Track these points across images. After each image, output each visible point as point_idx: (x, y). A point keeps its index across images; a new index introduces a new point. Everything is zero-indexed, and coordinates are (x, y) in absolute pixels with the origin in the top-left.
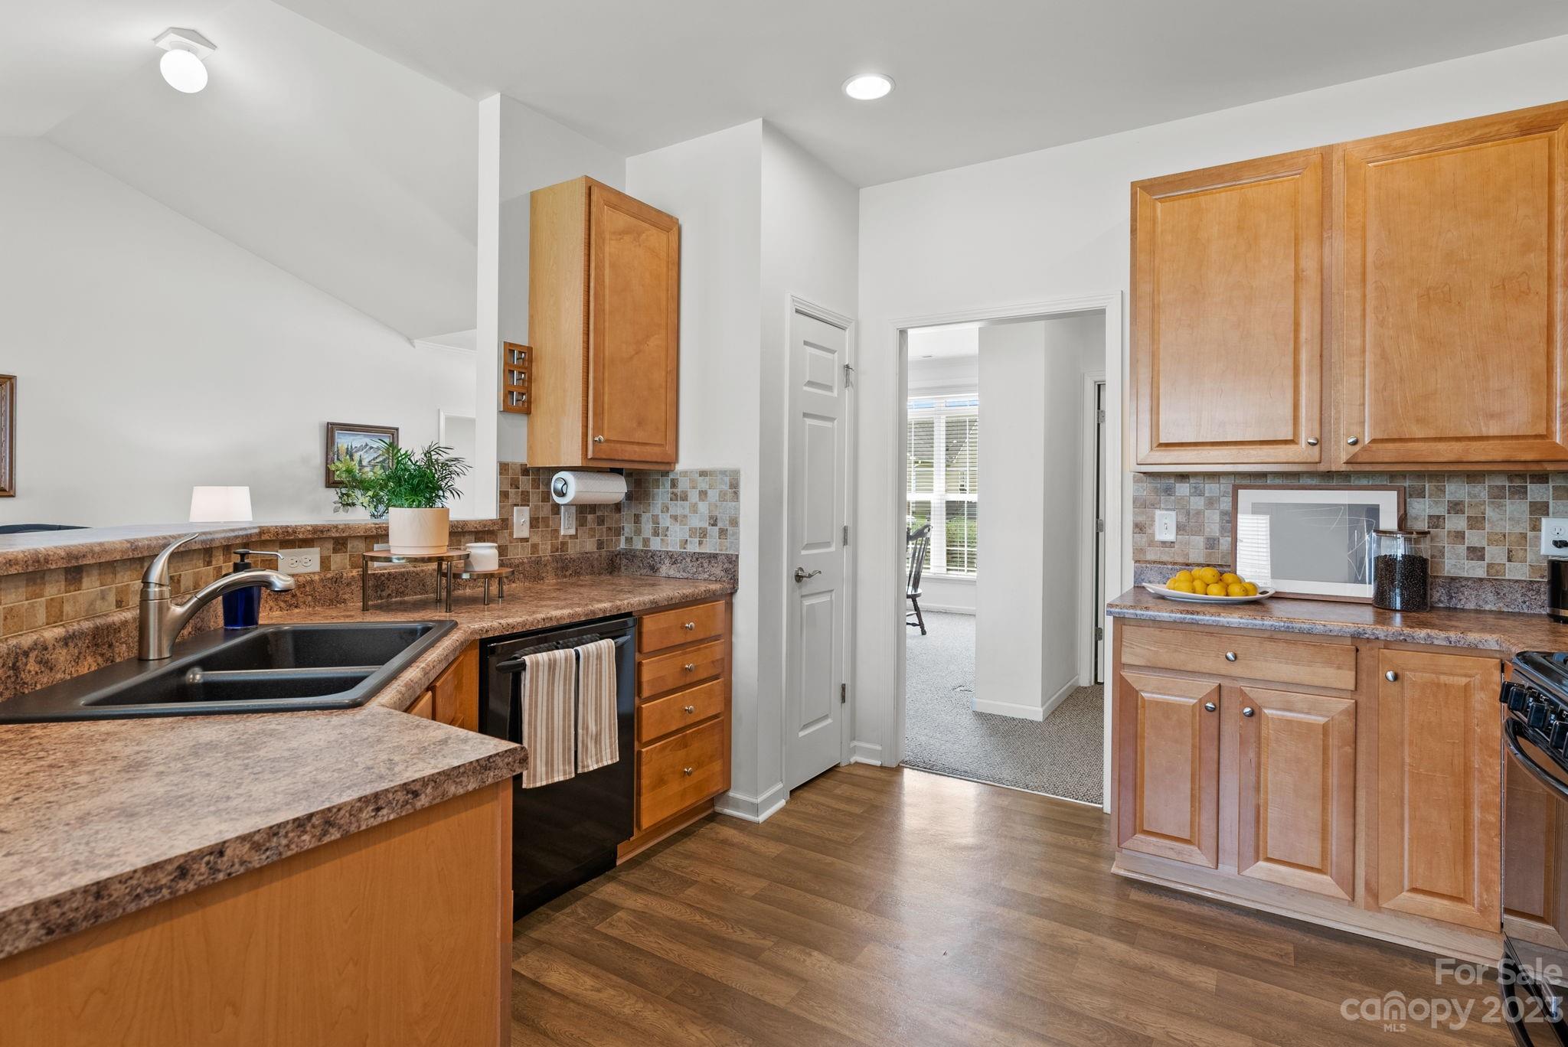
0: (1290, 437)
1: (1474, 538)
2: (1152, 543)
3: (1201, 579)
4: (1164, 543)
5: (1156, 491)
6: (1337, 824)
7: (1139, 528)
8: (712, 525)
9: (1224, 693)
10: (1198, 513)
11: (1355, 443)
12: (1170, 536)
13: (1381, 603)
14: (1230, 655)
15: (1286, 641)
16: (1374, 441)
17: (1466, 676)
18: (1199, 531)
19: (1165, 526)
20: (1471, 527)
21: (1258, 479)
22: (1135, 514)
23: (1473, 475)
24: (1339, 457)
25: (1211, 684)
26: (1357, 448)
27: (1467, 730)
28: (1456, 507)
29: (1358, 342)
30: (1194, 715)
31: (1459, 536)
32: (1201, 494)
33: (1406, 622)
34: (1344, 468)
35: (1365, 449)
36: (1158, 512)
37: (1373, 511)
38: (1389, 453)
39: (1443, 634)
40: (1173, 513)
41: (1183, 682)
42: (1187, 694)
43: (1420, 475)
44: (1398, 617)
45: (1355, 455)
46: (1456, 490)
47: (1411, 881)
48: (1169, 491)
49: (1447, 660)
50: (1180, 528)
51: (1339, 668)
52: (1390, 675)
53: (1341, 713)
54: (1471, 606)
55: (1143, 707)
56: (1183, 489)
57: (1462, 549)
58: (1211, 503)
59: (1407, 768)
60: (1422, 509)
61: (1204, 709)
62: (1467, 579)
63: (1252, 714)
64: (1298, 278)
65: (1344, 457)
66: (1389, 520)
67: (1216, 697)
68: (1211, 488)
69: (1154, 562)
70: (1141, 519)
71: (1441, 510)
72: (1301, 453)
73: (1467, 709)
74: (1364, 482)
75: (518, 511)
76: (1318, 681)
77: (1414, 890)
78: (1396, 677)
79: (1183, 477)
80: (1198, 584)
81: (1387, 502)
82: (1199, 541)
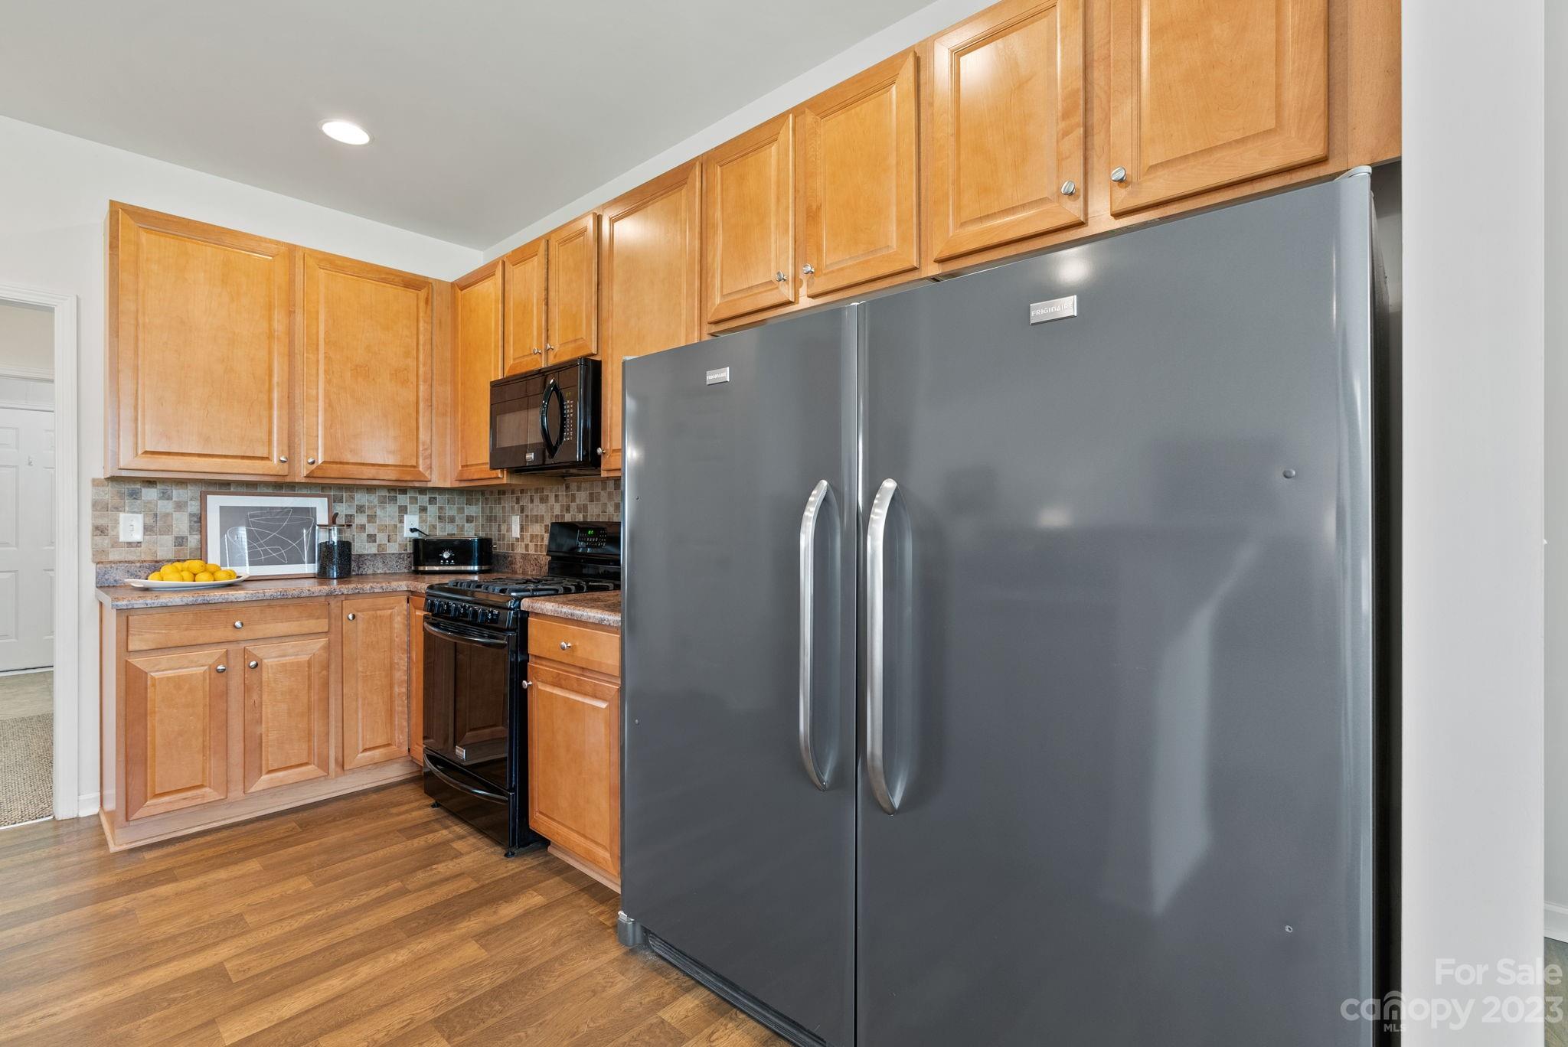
0: (265, 455)
1: (371, 529)
2: (116, 544)
3: (188, 570)
4: (130, 544)
5: (121, 496)
6: (317, 727)
7: (100, 530)
9: (231, 656)
10: (167, 515)
11: (313, 463)
12: (138, 536)
13: (322, 575)
14: (238, 624)
15: (281, 606)
16: (324, 462)
17: (390, 609)
18: (168, 530)
19: (131, 527)
20: (369, 522)
21: (224, 486)
22: (94, 517)
23: (370, 489)
24: (301, 473)
25: (220, 651)
26: (314, 466)
27: (391, 641)
28: (361, 509)
29: (314, 392)
30: (204, 680)
31: (363, 528)
32: (170, 498)
33: (339, 583)
34: (303, 480)
35: (318, 468)
36: (122, 515)
37: (310, 512)
38: (334, 471)
39: (379, 586)
40: (140, 517)
41: (193, 654)
42: (196, 665)
43: (340, 487)
44: (335, 581)
45: (312, 471)
46: (361, 498)
47: (363, 745)
48: (134, 495)
49: (381, 601)
50: (147, 529)
51: (318, 618)
52: (350, 616)
53: (319, 650)
54: (370, 572)
55: (154, 685)
56: (150, 494)
57: (364, 536)
58: (180, 506)
59: (360, 674)
60: (342, 509)
61: (214, 674)
62: (368, 555)
63: (257, 665)
64: (270, 336)
65: (305, 473)
66: (322, 518)
67: (224, 659)
68: (177, 493)
69: (120, 562)
70: (101, 522)
71: (352, 511)
72: (274, 465)
73: (391, 628)
74: (305, 492)
76: (305, 630)
77: (365, 750)
78: (354, 617)
79: (150, 482)
80: (186, 574)
81: (320, 507)
82: (168, 540)
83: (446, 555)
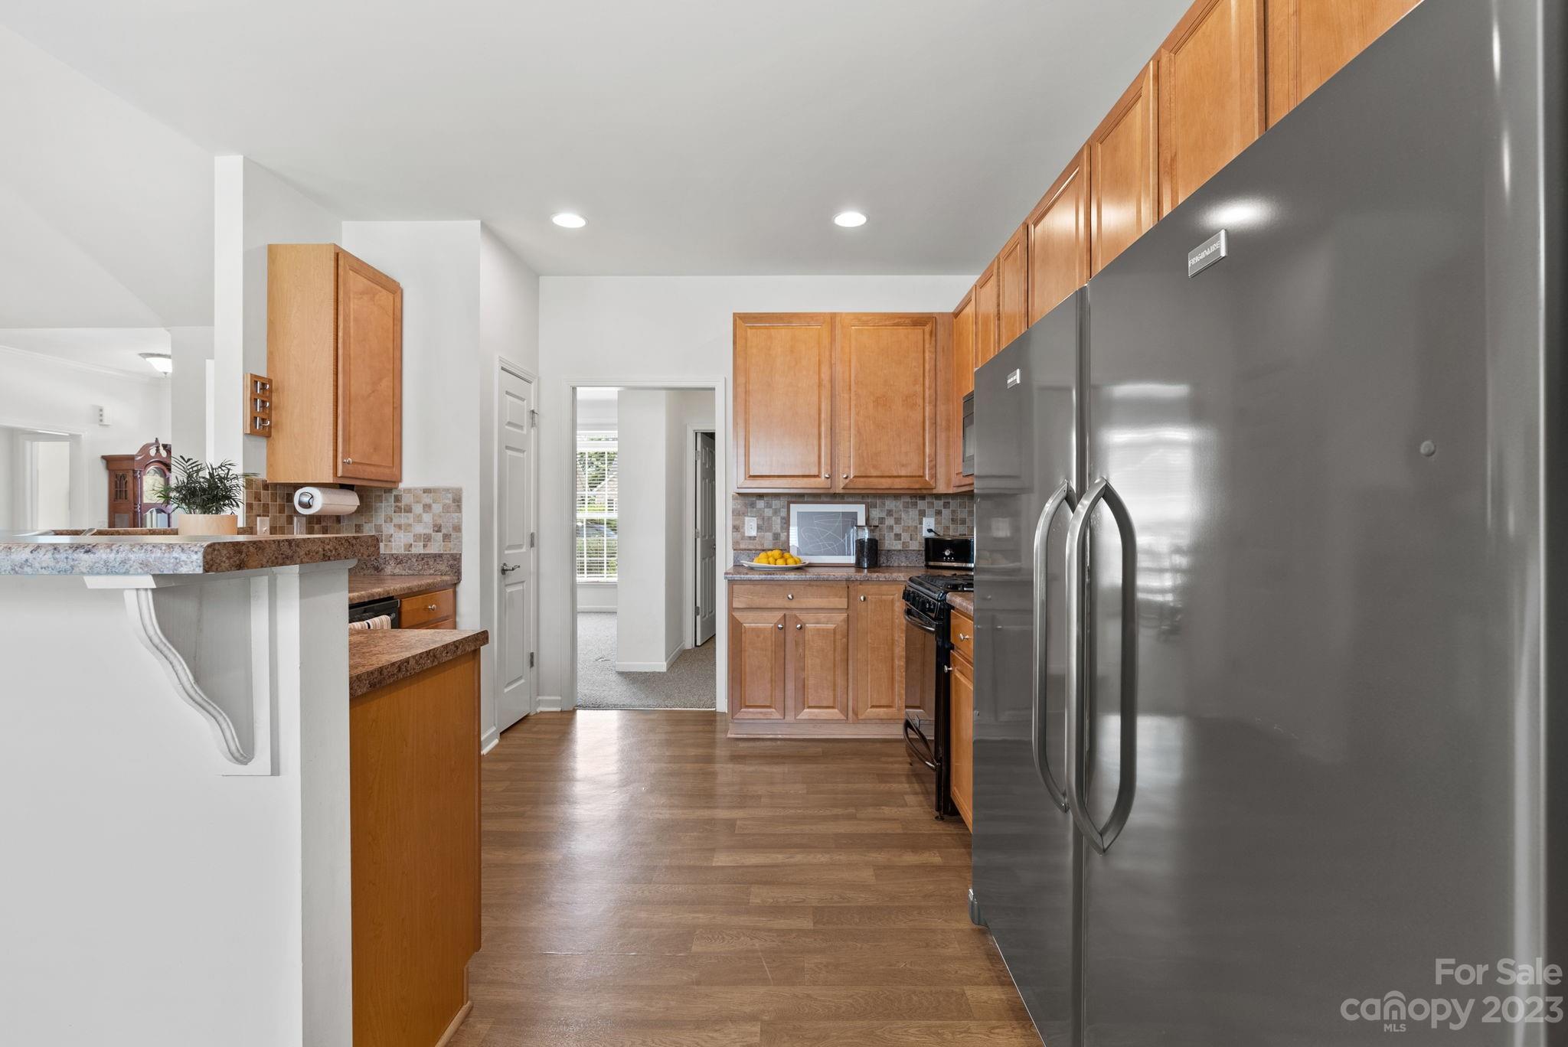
0: (817, 474)
1: (897, 529)
2: (743, 538)
3: (772, 556)
4: (750, 537)
5: (745, 505)
6: (840, 681)
7: (736, 528)
8: (437, 532)
9: (787, 617)
10: (769, 518)
11: (846, 478)
12: (754, 533)
13: (858, 565)
14: (790, 596)
15: (817, 586)
16: (855, 477)
17: (892, 595)
18: (769, 529)
19: (751, 527)
20: (896, 523)
21: (799, 498)
22: (733, 520)
23: (897, 496)
24: (839, 487)
25: (780, 614)
26: (847, 481)
27: (893, 622)
28: (890, 513)
29: (848, 422)
30: (772, 633)
31: (891, 528)
32: (771, 507)
33: (868, 572)
34: (842, 491)
35: (851, 481)
36: (747, 519)
37: (854, 515)
38: (861, 483)
39: (883, 575)
40: (755, 519)
41: (766, 614)
42: (766, 622)
43: (875, 496)
44: (866, 570)
45: (847, 484)
46: (890, 504)
47: (871, 702)
48: (753, 505)
49: (885, 588)
50: (759, 528)
51: (841, 597)
52: (862, 598)
53: (841, 622)
54: (896, 564)
55: (745, 632)
56: (761, 504)
57: (892, 535)
58: (776, 512)
59: (869, 645)
60: (876, 514)
61: (777, 629)
62: (894, 550)
63: (801, 628)
64: (820, 385)
65: (842, 486)
66: (861, 521)
67: (783, 621)
68: (776, 503)
69: (745, 550)
70: (737, 523)
71: (884, 515)
72: (821, 482)
73: (893, 611)
74: (850, 500)
75: (261, 520)
76: (832, 606)
77: (873, 707)
78: (865, 599)
79: (761, 496)
80: (771, 560)
81: (860, 510)
82: (769, 536)
83: (947, 553)
